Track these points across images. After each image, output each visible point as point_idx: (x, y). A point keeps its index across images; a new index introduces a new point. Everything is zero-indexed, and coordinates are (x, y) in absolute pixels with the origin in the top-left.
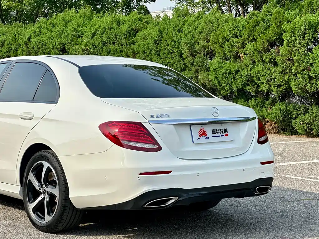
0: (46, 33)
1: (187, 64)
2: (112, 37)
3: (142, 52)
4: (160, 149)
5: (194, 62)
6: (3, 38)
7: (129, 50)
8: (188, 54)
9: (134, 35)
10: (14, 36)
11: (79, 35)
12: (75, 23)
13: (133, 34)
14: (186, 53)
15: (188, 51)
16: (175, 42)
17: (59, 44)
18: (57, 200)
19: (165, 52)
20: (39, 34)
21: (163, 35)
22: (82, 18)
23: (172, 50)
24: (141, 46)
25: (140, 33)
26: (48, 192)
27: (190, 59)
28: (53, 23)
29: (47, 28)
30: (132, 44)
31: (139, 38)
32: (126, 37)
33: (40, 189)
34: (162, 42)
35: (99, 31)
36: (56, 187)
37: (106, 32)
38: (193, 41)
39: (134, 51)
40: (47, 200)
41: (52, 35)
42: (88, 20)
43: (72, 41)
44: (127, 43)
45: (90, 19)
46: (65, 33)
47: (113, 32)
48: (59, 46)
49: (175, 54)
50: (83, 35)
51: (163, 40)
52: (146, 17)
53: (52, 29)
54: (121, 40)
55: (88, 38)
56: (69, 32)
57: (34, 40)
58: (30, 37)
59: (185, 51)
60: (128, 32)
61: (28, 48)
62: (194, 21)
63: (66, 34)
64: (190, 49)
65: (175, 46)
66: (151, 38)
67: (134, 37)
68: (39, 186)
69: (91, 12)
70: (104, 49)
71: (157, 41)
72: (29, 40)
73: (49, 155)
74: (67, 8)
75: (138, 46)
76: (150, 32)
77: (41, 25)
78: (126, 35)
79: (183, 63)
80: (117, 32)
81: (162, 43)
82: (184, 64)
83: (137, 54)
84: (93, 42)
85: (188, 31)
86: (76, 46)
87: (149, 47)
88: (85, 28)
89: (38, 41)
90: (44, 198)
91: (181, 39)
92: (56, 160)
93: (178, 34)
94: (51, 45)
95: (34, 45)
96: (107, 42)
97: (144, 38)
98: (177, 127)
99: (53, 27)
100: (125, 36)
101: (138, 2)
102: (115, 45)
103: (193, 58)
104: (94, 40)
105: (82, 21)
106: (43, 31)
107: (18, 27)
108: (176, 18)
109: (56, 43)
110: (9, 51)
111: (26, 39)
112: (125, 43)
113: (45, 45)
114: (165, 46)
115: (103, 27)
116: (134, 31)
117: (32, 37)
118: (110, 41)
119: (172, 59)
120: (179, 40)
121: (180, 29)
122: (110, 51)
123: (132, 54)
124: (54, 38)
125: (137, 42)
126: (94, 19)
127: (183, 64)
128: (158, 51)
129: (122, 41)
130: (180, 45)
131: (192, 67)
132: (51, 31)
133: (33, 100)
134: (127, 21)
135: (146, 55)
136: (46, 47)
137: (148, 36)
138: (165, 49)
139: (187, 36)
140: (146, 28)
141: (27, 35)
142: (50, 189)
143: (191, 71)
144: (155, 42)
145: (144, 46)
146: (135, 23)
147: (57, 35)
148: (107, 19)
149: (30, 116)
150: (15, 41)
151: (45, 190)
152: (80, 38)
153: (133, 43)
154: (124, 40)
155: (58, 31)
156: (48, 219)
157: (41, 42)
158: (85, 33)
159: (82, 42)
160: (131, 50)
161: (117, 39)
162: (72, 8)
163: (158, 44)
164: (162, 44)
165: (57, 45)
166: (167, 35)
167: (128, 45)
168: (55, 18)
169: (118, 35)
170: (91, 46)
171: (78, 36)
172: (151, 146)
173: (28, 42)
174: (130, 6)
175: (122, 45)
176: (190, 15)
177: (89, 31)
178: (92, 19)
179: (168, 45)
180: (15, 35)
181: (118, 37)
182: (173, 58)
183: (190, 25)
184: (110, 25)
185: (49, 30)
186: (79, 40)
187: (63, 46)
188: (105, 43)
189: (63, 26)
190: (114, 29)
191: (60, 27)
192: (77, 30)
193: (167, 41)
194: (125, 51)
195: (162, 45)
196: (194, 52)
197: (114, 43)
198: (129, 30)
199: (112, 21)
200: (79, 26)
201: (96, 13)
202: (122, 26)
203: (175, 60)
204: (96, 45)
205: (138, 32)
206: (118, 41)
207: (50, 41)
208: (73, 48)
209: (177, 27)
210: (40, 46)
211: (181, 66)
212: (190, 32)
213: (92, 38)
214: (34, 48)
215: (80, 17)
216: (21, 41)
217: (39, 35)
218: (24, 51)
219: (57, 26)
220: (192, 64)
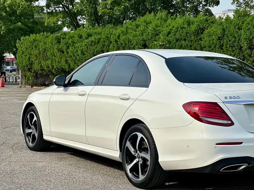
0: (131, 33)
1: (246, 56)
2: (184, 35)
3: (208, 46)
4: (232, 124)
5: (251, 53)
6: (99, 37)
7: (197, 45)
8: (247, 48)
9: (201, 33)
10: (107, 35)
11: (157, 33)
12: (154, 24)
13: (200, 32)
15: (246, 45)
16: (235, 37)
17: (141, 40)
18: (149, 163)
19: (227, 46)
20: (126, 33)
21: (226, 32)
22: (160, 20)
23: (233, 44)
24: (207, 42)
25: (206, 32)
26: (141, 156)
27: (248, 51)
28: (137, 25)
29: (132, 28)
30: (200, 40)
31: (205, 35)
32: (195, 35)
33: (135, 154)
34: (224, 38)
35: (173, 30)
36: (148, 153)
37: (179, 31)
38: (251, 37)
39: (201, 46)
40: (141, 163)
41: (136, 34)
42: (164, 21)
43: (151, 38)
44: (196, 39)
45: (166, 21)
46: (146, 32)
47: (184, 31)
48: (142, 42)
49: (236, 47)
50: (161, 33)
51: (225, 36)
52: (211, 18)
53: (136, 29)
54: (191, 37)
55: (164, 36)
56: (149, 31)
57: (122, 38)
58: (119, 36)
59: (244, 45)
60: (196, 30)
61: (118, 44)
62: (252, 21)
63: (147, 33)
64: (248, 43)
65: (236, 41)
66: (215, 35)
67: (202, 35)
68: (134, 152)
69: (167, 15)
70: (177, 45)
71: (220, 37)
72: (119, 38)
73: (142, 128)
74: (148, 13)
75: (204, 42)
76: (215, 30)
77: (127, 26)
78: (195, 33)
79: (242, 55)
80: (187, 30)
81: (224, 39)
82: (243, 56)
83: (203, 48)
84: (169, 39)
85: (246, 29)
86: (155, 43)
87: (213, 42)
88: (162, 28)
89: (126, 39)
90: (139, 161)
91: (241, 35)
92: (148, 132)
93: (238, 31)
94: (135, 42)
95: (122, 42)
96: (180, 39)
97: (210, 35)
98: (246, 106)
99: (137, 28)
100: (194, 33)
101: (204, 7)
102: (186, 41)
103: (251, 51)
104: (169, 37)
105: (160, 23)
106: (129, 31)
107: (110, 28)
108: (237, 18)
109: (139, 40)
110: (103, 47)
111: (116, 37)
112: (194, 39)
113: (131, 42)
114: (227, 41)
115: (176, 27)
116: (201, 29)
117: (121, 36)
118: (182, 38)
119: (233, 52)
120: (239, 36)
121: (240, 27)
122: (182, 46)
123: (199, 48)
124: (137, 36)
125: (203, 38)
126: (169, 21)
127: (242, 56)
128: (221, 46)
129: (191, 38)
130: (240, 40)
131: (250, 58)
132: (135, 31)
133: (130, 84)
134: (196, 22)
135: (211, 49)
136: (132, 43)
137: (213, 33)
138: (227, 44)
139: (246, 33)
140: (211, 27)
141: (117, 35)
142: (143, 155)
143: (249, 62)
144: (219, 39)
145: (209, 42)
146: (202, 23)
147: (140, 34)
148: (179, 20)
149: (127, 97)
150: (108, 39)
151: (139, 155)
152: (158, 36)
153: (201, 39)
154: (193, 37)
155: (141, 31)
156: (142, 177)
157: (128, 39)
158: (162, 31)
159: (159, 39)
160: (199, 45)
161: (188, 36)
162: (152, 12)
163: (221, 39)
164: (224, 40)
165: (140, 42)
166: (229, 32)
167: (197, 41)
168: (138, 21)
169: (188, 33)
170: (166, 42)
171: (156, 34)
172: (225, 122)
173: (117, 40)
174: (197, 10)
175: (191, 41)
176: (249, 15)
177: (165, 30)
178: (167, 21)
179: (230, 41)
180: (108, 34)
181: (188, 35)
182: (234, 51)
183: (249, 24)
184: (182, 25)
185: (134, 30)
186: (157, 37)
187: (145, 42)
188: (178, 40)
189: (145, 27)
190: (185, 28)
191: (142, 28)
192: (156, 30)
193: (229, 37)
194: (194, 46)
195: (225, 41)
196: (252, 46)
197: (185, 40)
198: (197, 29)
199: (184, 22)
200: (157, 27)
201: (171, 16)
202: (191, 26)
203: (235, 52)
204: (171, 41)
205: (204, 30)
206: (188, 38)
207: (135, 39)
208: (152, 44)
209: (237, 25)
210: (127, 43)
211: (241, 57)
212: (249, 29)
213: (167, 36)
214: (122, 44)
215: (158, 19)
216: (112, 39)
217: (126, 34)
218: (114, 46)
219: (140, 27)
220: (250, 56)
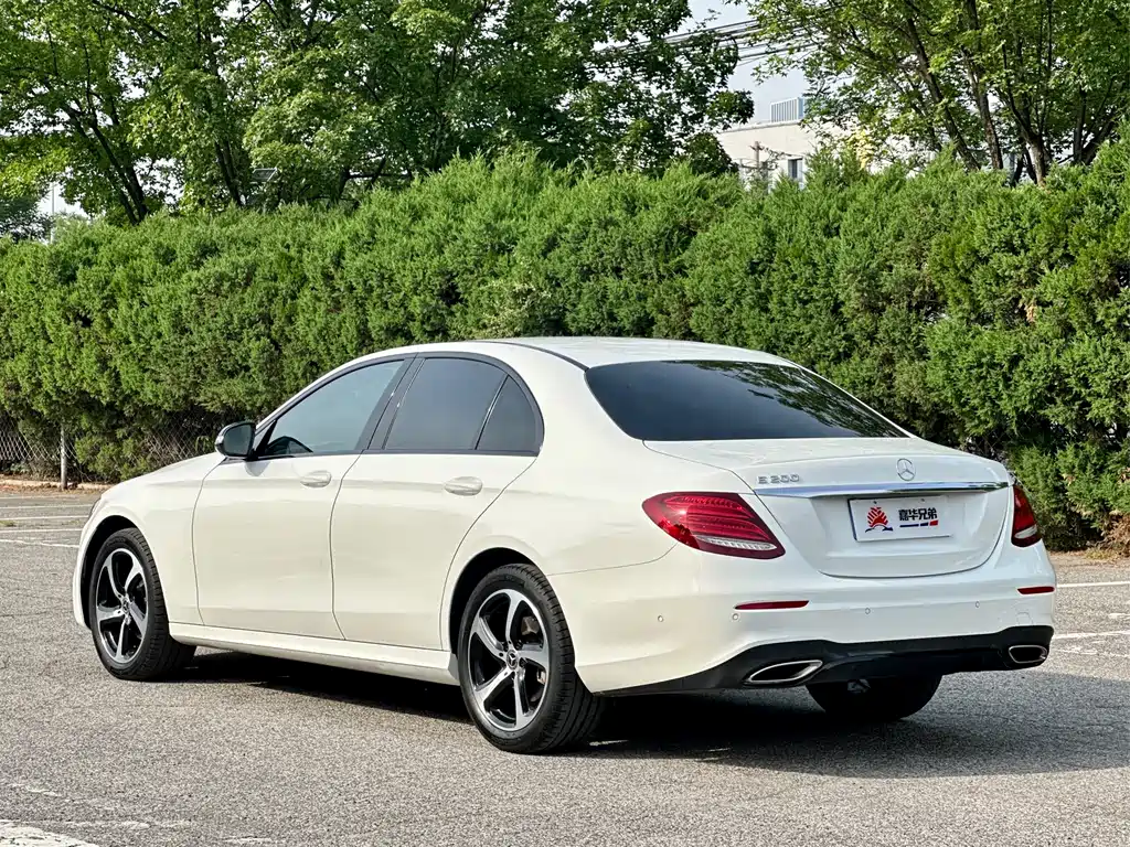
0: (392, 241)
1: (857, 338)
2: (612, 251)
3: (710, 300)
4: (780, 552)
5: (877, 329)
6: (248, 258)
7: (667, 293)
8: (860, 306)
9: (683, 243)
10: (286, 251)
11: (500, 245)
12: (486, 205)
13: (679, 239)
14: (852, 300)
15: (858, 294)
16: (815, 265)
17: (436, 274)
19: (784, 298)
20: (369, 243)
21: (777, 244)
22: (509, 189)
23: (806, 293)
24: (706, 281)
25: (701, 238)
27: (865, 319)
28: (415, 206)
29: (393, 221)
30: (677, 273)
31: (699, 255)
32: (657, 251)
34: (774, 266)
35: (567, 231)
37: (590, 235)
38: (873, 265)
39: (684, 296)
41: (413, 247)
42: (529, 192)
43: (478, 264)
44: (661, 270)
45: (534, 190)
46: (455, 238)
47: (614, 234)
48: (437, 281)
49: (818, 304)
50: (516, 244)
51: (776, 259)
52: (721, 183)
53: (410, 225)
54: (641, 259)
55: (532, 255)
56: (468, 235)
57: (353, 263)
58: (340, 255)
59: (848, 295)
60: (663, 235)
61: (334, 290)
62: (876, 199)
63: (459, 242)
64: (863, 290)
65: (817, 279)
66: (738, 253)
67: (684, 251)
69: (538, 168)
70: (584, 291)
71: (758, 264)
72: (338, 264)
74: (458, 154)
75: (696, 281)
76: (735, 234)
77: (374, 215)
78: (658, 243)
79: (843, 334)
80: (626, 233)
81: (774, 270)
82: (848, 338)
83: (693, 305)
84: (550, 266)
85: (857, 231)
86: (495, 283)
87: (731, 283)
88: (521, 220)
89: (370, 266)
91: (835, 257)
93: (825, 240)
94: (410, 279)
95: (352, 278)
96: (596, 268)
97: (716, 255)
99: (414, 220)
100: (652, 246)
101: (689, 124)
102: (621, 277)
103: (873, 317)
104: (550, 260)
105: (510, 198)
106: (383, 233)
107: (295, 220)
108: (818, 186)
109: (424, 274)
110: (270, 301)
111: (328, 260)
112: (654, 270)
113: (391, 280)
114: (784, 280)
115: (581, 218)
116: (681, 229)
117: (348, 255)
118: (606, 263)
119: (808, 323)
120: (828, 261)
121: (833, 223)
122: (604, 296)
123: (676, 306)
124: (418, 256)
125: (691, 265)
126: (549, 190)
127: (844, 338)
128: (761, 296)
129: (644, 265)
130: (832, 276)
131: (871, 345)
132: (410, 234)
134: (659, 198)
135: (722, 309)
136: (394, 284)
137: (731, 247)
138: (785, 290)
139: (853, 248)
140: (722, 222)
141: (331, 249)
143: (867, 361)
144: (753, 268)
145: (715, 280)
146: (685, 204)
147: (429, 246)
148: (593, 190)
150: (289, 267)
152: (504, 254)
153: (681, 270)
154: (649, 262)
155: (433, 233)
157: (377, 270)
158: (520, 237)
159: (511, 267)
160: (676, 292)
161: (629, 258)
162: (474, 154)
163: (762, 272)
164: (774, 274)
165: (430, 279)
166: (791, 244)
167: (664, 277)
168: (420, 190)
169: (631, 245)
170: (541, 280)
171: (497, 248)
173: (332, 270)
174: (662, 137)
175: (644, 277)
176: (865, 177)
177: (536, 232)
178: (541, 188)
179: (794, 278)
180: (288, 247)
181: (629, 250)
182: (811, 317)
183: (864, 212)
184: (604, 213)
185: (401, 228)
186: (502, 261)
187: (449, 281)
188: (590, 271)
189: (448, 218)
190: (616, 224)
191: (436, 220)
192: (495, 229)
193: (789, 264)
194: (655, 296)
195: (775, 277)
196: (878, 299)
197: (617, 271)
198: (666, 229)
199: (610, 199)
200: (500, 216)
201: (554, 169)
202: (643, 213)
203: (817, 323)
204: (558, 276)
205: (695, 233)
206: (630, 263)
207: (407, 267)
208: (482, 288)
209: (821, 218)
210: (374, 283)
211: (837, 344)
212: (865, 235)
213: (544, 254)
214: (351, 289)
215: (503, 185)
216: (311, 267)
217: (370, 247)
218: (318, 299)
219: (429, 216)
220: (871, 337)
